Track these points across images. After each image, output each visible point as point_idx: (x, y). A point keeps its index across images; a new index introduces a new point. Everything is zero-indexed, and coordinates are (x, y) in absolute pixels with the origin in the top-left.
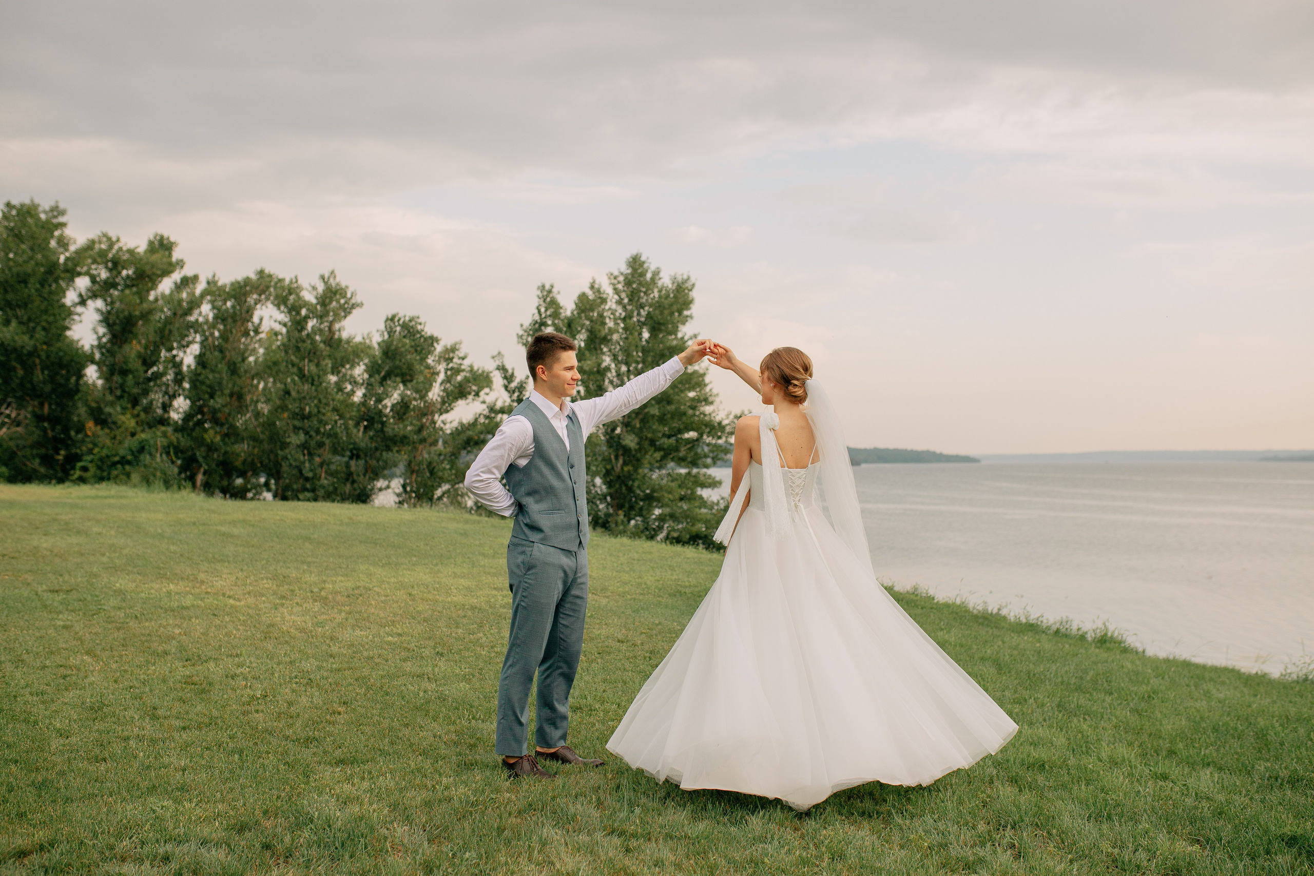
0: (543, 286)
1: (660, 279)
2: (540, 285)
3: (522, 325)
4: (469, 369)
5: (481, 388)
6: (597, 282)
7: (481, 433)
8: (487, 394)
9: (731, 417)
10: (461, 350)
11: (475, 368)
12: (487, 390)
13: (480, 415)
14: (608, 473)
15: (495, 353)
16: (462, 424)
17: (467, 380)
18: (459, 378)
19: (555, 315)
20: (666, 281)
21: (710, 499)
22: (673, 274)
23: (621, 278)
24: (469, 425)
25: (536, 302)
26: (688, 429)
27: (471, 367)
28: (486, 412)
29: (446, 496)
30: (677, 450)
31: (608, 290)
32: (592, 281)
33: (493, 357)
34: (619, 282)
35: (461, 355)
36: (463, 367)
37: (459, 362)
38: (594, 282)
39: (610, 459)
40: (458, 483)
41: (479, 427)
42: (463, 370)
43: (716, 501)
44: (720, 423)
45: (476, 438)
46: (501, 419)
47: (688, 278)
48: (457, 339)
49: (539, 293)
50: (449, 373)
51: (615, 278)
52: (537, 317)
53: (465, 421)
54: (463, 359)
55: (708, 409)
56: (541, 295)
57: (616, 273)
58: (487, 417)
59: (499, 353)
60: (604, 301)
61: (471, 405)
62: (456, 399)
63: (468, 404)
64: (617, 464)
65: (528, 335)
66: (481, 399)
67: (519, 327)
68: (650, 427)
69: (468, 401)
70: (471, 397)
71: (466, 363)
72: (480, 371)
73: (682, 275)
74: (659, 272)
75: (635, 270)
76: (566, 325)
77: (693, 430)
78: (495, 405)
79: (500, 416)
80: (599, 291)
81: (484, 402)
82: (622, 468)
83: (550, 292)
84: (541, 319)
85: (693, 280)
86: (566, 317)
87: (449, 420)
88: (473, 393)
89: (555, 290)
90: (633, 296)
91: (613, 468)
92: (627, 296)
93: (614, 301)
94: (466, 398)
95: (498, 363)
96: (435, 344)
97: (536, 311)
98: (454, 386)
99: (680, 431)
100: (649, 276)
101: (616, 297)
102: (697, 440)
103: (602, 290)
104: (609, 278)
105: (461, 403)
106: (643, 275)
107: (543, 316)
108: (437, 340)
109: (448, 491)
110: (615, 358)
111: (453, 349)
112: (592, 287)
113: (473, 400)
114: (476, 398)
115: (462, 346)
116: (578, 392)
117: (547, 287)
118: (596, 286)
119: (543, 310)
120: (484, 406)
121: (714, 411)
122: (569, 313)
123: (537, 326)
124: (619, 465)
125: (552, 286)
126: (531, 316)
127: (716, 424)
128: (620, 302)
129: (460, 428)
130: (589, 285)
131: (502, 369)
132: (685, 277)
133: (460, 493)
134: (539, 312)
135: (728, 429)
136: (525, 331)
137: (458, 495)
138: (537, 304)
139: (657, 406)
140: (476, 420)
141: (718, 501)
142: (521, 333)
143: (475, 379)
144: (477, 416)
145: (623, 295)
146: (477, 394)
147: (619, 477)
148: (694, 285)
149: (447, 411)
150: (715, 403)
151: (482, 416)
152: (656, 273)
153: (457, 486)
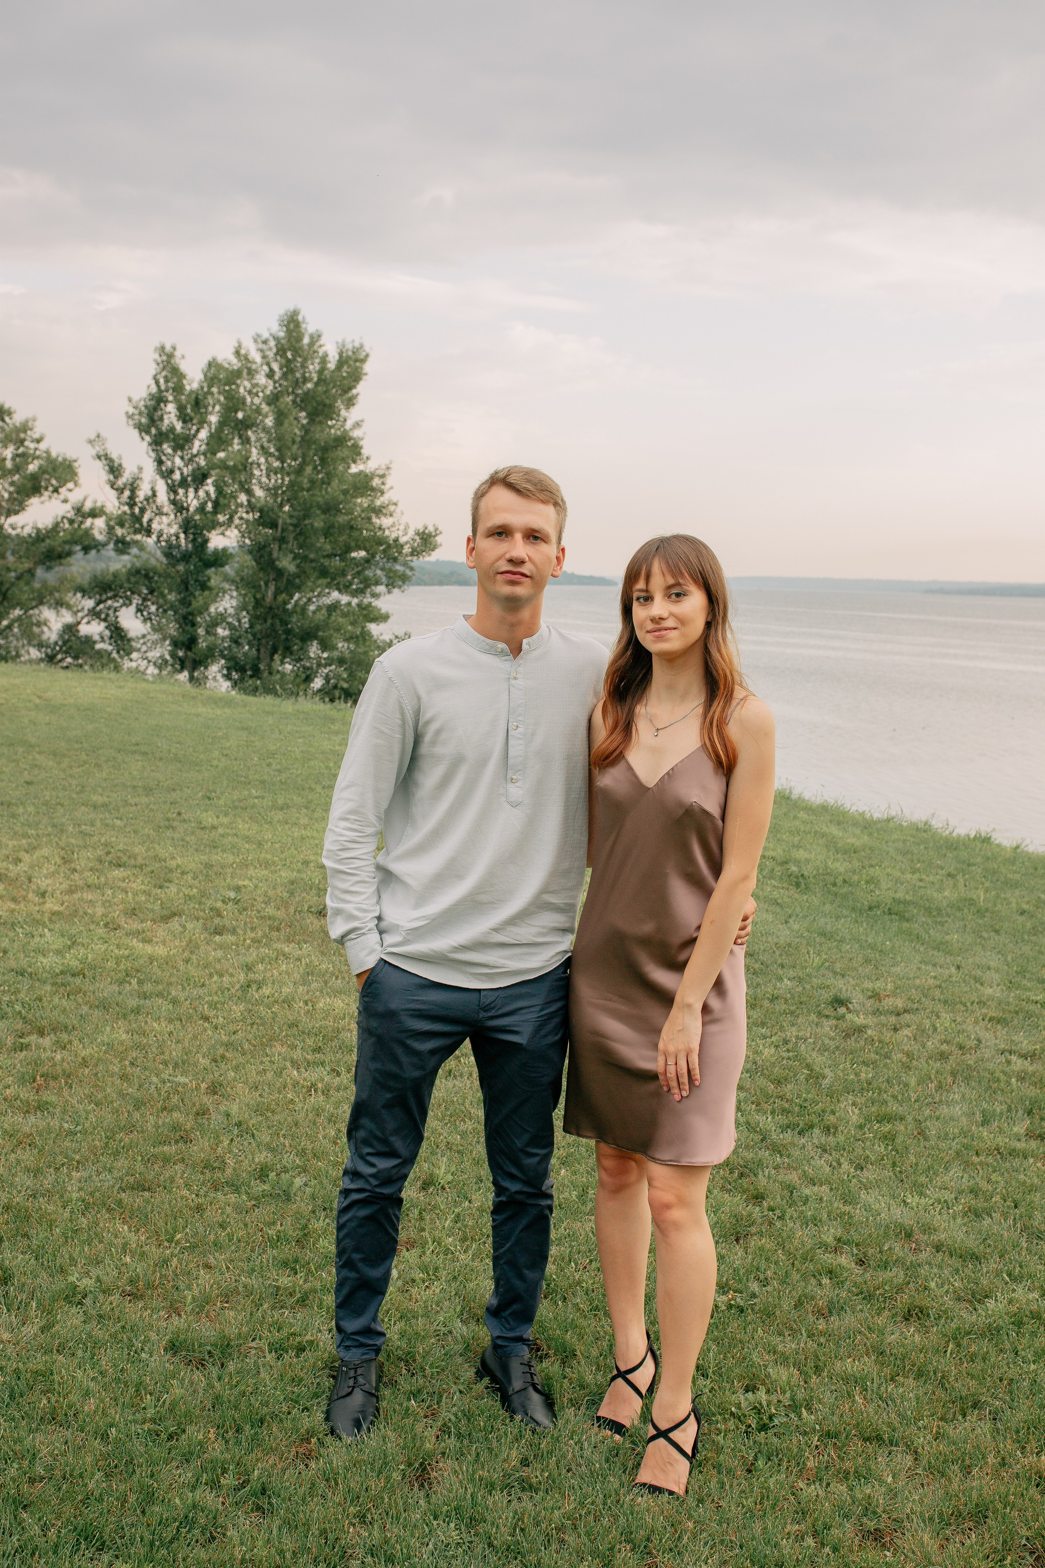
0: (163, 348)
1: (321, 346)
2: (158, 345)
3: (130, 400)
4: (45, 455)
5: (63, 482)
6: (243, 346)
7: (65, 542)
8: (70, 490)
9: (411, 533)
10: (35, 430)
11: (54, 455)
12: (70, 485)
13: (63, 517)
14: (258, 603)
15: (93, 436)
16: (38, 531)
17: (42, 470)
18: (32, 467)
19: (178, 389)
20: (330, 349)
21: (381, 638)
22: (340, 341)
23: (272, 343)
24: (48, 532)
25: (152, 369)
26: (358, 548)
27: (48, 452)
28: (71, 515)
29: (16, 625)
30: (343, 574)
31: (256, 357)
32: (237, 345)
33: (90, 442)
34: (270, 349)
35: (36, 436)
36: (38, 453)
37: (32, 446)
38: (240, 346)
39: (260, 586)
40: (32, 608)
41: (61, 534)
42: (38, 457)
43: (388, 641)
44: (396, 540)
45: (60, 549)
46: (92, 524)
47: (362, 346)
48: (29, 415)
49: (157, 356)
50: (18, 459)
51: (265, 342)
52: (154, 389)
53: (40, 526)
54: (38, 441)
55: (385, 522)
56: (159, 360)
57: (266, 335)
58: (71, 522)
59: (98, 436)
60: (251, 373)
61: (47, 504)
62: (29, 496)
63: (42, 503)
64: (267, 590)
65: (140, 414)
66: (62, 497)
67: (127, 402)
68: (312, 545)
69: (43, 498)
70: (46, 494)
71: (43, 446)
72: (60, 459)
73: (353, 341)
74: (319, 336)
75: (289, 332)
76: (193, 403)
77: (365, 549)
78: (83, 505)
79: (89, 522)
80: (247, 359)
81: (65, 501)
82: (275, 598)
83: (170, 356)
84: (160, 390)
85: (367, 348)
86: (192, 392)
87: (20, 525)
88: (51, 489)
89: (178, 354)
90: (288, 369)
91: (263, 598)
92: (281, 369)
93: (263, 373)
94: (41, 495)
95: (98, 449)
96: (7, 419)
97: (153, 382)
98: (25, 478)
99: (348, 549)
100: (306, 340)
101: (265, 368)
102: (367, 561)
103: (250, 357)
104: (255, 341)
105: (34, 501)
106: (299, 339)
107: (163, 387)
108: (10, 413)
109: (19, 619)
110: (264, 450)
111: (25, 428)
112: (237, 353)
113: (50, 497)
114: (55, 495)
115: (36, 424)
116: (207, 493)
117: (168, 348)
118: (243, 352)
119: (162, 381)
120: (68, 507)
121: (393, 525)
122: (195, 386)
123: (153, 403)
124: (270, 593)
125: (174, 348)
126: (146, 388)
127: (391, 542)
128: (270, 375)
129: (33, 535)
130: (233, 350)
131: (104, 457)
132: (357, 344)
133: (35, 621)
134: (157, 383)
135: (407, 550)
136: (135, 408)
137: (33, 624)
138: (154, 372)
139: (323, 517)
140: (56, 525)
141: (391, 641)
142: (131, 410)
143: (54, 470)
144: (59, 519)
145: (275, 367)
146: (56, 490)
147: (271, 608)
148: (367, 356)
149: (16, 513)
150: (395, 515)
151: (65, 521)
152: (316, 338)
153: (31, 612)
